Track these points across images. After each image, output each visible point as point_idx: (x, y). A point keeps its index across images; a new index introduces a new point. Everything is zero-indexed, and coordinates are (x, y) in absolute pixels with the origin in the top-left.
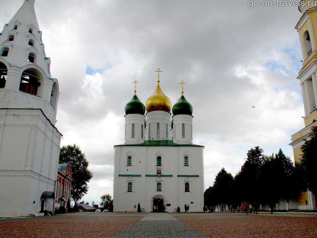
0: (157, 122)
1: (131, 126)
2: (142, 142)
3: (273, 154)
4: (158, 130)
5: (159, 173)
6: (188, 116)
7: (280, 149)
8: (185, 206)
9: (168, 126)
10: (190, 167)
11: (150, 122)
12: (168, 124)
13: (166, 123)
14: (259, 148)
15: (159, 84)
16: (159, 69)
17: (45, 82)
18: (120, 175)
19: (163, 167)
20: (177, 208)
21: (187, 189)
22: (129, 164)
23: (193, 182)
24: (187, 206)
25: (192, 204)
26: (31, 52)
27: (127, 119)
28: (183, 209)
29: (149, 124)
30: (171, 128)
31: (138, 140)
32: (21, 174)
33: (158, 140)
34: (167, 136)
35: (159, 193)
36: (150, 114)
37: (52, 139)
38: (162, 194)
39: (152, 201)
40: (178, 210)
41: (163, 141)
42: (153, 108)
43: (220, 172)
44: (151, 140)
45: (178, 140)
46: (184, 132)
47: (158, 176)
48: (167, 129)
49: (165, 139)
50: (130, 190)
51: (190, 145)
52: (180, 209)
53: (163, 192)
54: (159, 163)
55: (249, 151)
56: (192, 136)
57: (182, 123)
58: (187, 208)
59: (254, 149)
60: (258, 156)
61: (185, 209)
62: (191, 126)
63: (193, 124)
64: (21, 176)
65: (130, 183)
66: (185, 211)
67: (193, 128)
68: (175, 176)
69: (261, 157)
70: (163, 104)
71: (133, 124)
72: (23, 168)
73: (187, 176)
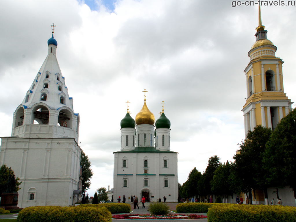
0: (144, 133)
1: (125, 137)
2: (133, 149)
3: (225, 163)
4: (145, 138)
5: (146, 172)
6: (167, 129)
7: (228, 161)
8: (164, 198)
9: (153, 136)
10: (168, 168)
11: (139, 133)
12: (152, 134)
13: (151, 133)
14: (217, 157)
15: (145, 102)
16: (145, 90)
17: (73, 118)
18: (118, 175)
19: (149, 168)
20: (159, 199)
21: (166, 185)
22: (125, 166)
23: (170, 180)
24: (165, 197)
25: (169, 196)
26: (61, 96)
27: (122, 132)
28: (162, 200)
29: (139, 135)
30: (155, 136)
31: (130, 148)
32: (64, 181)
33: (145, 147)
34: (152, 144)
35: (146, 188)
36: (139, 127)
37: (77, 154)
38: (148, 189)
39: (141, 194)
40: (160, 200)
41: (149, 147)
42: (141, 122)
43: (192, 171)
44: (140, 146)
45: (160, 147)
46: (164, 142)
47: (145, 175)
48: (151, 138)
49: (150, 146)
50: (125, 186)
51: (168, 152)
52: (161, 200)
53: (149, 187)
54: (146, 165)
55: (210, 159)
56: (170, 144)
57: (162, 135)
58: (165, 199)
59: (214, 157)
60: (216, 163)
61: (164, 200)
62: (169, 137)
63: (170, 135)
64: (64, 182)
65: (125, 180)
66: (164, 201)
67: (170, 138)
68: (157, 174)
69: (218, 163)
70: (148, 119)
71: (127, 136)
72: (65, 177)
73: (166, 175)
